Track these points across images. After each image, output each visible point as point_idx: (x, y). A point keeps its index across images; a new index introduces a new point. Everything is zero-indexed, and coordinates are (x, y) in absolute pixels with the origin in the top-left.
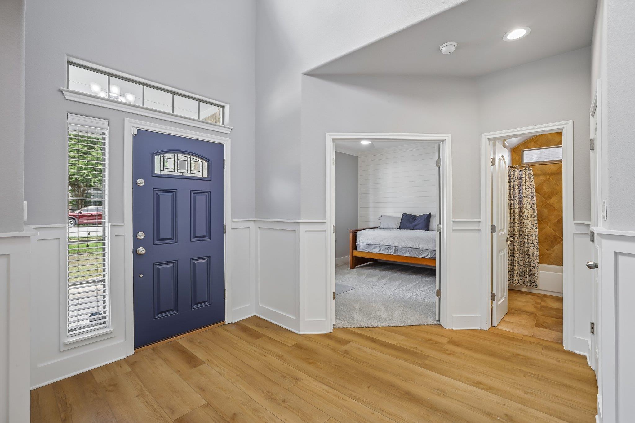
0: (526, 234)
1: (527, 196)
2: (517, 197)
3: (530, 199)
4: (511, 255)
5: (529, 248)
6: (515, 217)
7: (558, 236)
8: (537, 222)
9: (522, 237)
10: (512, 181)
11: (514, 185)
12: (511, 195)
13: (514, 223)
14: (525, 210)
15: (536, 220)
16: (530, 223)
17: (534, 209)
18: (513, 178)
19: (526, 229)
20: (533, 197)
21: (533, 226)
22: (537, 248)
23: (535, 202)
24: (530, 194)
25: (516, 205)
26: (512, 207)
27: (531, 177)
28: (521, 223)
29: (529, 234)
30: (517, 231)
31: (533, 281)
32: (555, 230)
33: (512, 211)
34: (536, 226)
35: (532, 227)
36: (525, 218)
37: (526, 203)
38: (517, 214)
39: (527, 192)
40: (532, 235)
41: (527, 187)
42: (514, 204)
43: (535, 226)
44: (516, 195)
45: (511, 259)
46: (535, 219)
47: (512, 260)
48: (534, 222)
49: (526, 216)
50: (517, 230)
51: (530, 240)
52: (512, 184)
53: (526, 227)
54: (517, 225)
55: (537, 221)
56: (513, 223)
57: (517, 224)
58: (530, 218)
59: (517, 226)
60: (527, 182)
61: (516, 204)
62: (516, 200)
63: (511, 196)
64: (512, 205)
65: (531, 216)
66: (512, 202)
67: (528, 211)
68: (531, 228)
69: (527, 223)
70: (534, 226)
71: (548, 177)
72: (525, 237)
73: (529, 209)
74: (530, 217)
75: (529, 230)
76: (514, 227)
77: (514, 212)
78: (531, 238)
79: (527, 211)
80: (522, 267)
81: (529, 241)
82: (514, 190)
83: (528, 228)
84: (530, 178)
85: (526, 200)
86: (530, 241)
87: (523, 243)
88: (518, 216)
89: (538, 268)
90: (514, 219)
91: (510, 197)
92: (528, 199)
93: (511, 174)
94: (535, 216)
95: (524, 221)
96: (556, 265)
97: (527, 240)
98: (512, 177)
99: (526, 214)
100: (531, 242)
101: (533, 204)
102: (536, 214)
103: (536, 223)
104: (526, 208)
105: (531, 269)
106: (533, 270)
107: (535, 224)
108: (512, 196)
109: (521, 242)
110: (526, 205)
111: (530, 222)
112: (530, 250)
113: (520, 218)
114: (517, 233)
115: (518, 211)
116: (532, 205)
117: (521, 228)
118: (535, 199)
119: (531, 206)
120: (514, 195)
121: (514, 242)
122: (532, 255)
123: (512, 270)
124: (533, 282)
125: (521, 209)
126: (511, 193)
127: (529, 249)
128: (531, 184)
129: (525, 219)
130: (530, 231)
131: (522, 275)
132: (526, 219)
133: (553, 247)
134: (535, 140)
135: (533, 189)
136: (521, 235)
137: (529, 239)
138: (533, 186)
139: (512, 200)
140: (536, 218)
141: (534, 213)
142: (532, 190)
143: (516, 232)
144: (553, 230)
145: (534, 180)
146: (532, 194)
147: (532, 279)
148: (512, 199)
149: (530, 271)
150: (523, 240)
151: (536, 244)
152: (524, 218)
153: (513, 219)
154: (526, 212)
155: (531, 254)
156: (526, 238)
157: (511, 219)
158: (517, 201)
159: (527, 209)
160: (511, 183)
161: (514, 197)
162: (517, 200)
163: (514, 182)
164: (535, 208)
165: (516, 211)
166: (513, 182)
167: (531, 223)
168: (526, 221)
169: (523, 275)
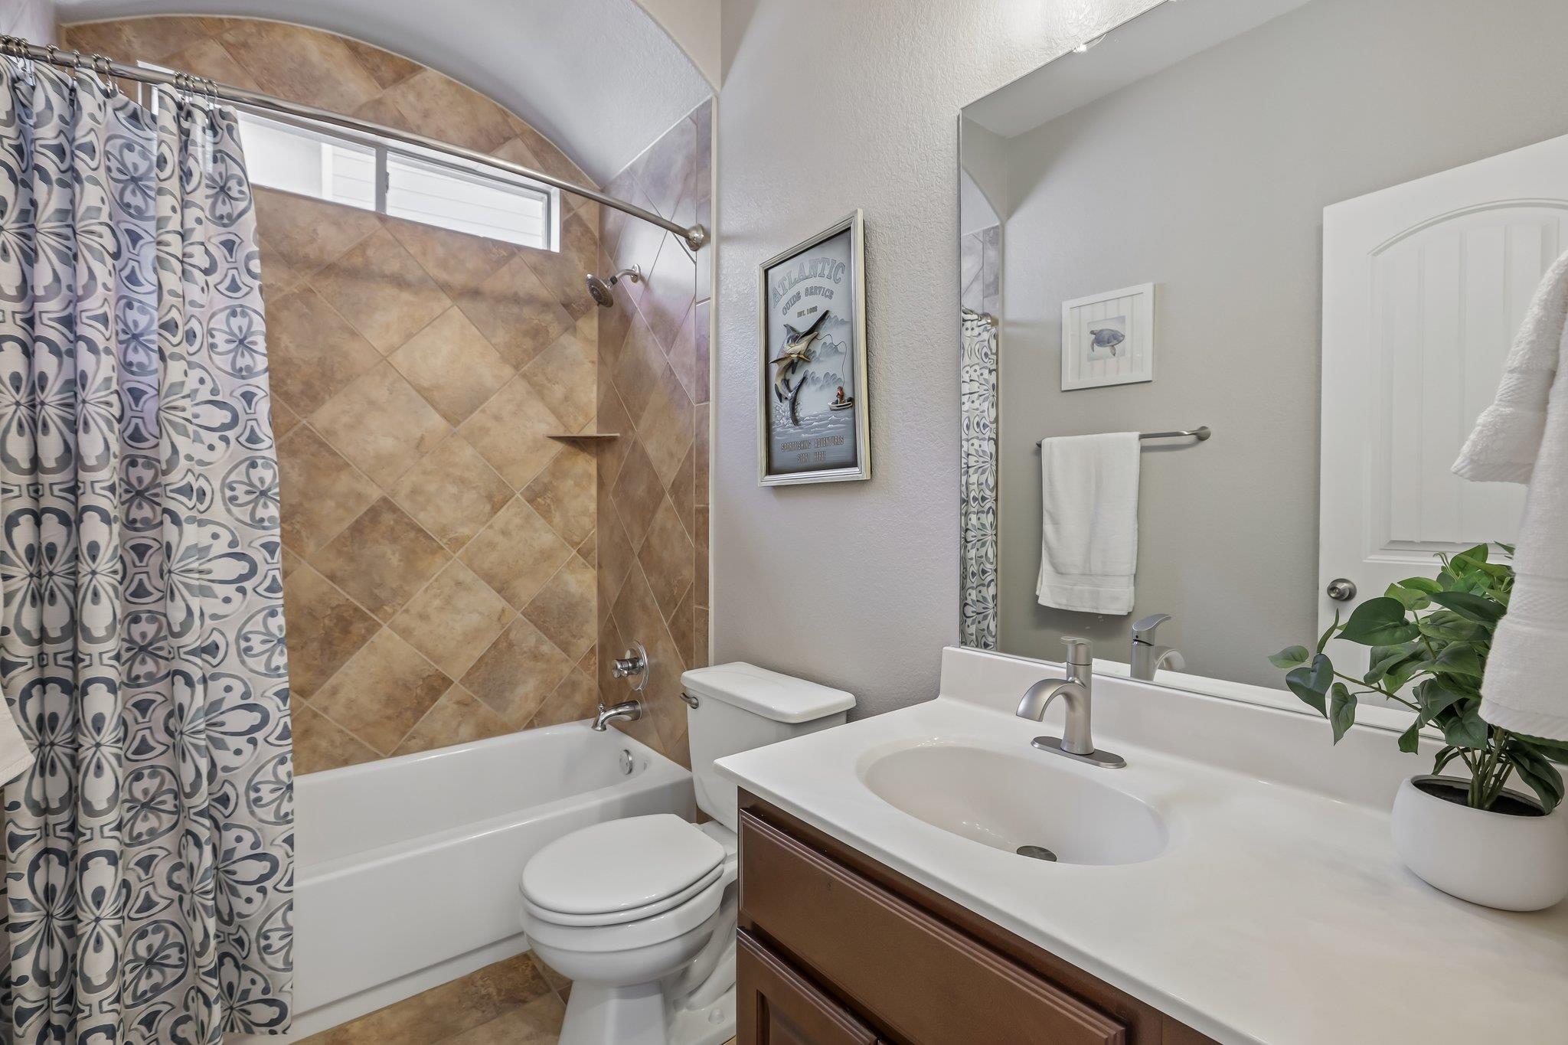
0: (191, 640)
1: (194, 324)
2: (104, 319)
3: (223, 362)
4: (47, 851)
5: (219, 744)
6: (84, 501)
7: (356, 609)
8: (275, 535)
9: (150, 666)
10: (54, 173)
11: (67, 214)
12: (35, 299)
13: (75, 556)
14: (183, 445)
15: (271, 519)
16: (221, 546)
17: (253, 439)
18: (60, 151)
19: (195, 603)
20: (242, 343)
21: (243, 567)
22: (285, 735)
23: (261, 383)
24: (219, 322)
25: (93, 392)
26: (52, 412)
27: (233, 184)
28: (141, 550)
29: (216, 637)
30: (111, 630)
31: (256, 993)
32: (339, 574)
33: (51, 448)
34: (271, 568)
35: (243, 578)
36: (182, 506)
37: (192, 383)
38: (106, 476)
39: (194, 292)
40: (243, 644)
41: (200, 259)
42: (76, 384)
43: (262, 568)
44: (93, 305)
45: (50, 892)
46: (261, 513)
47: (60, 897)
48: (253, 542)
49: (187, 491)
50: (99, 616)
51: (225, 682)
52: (50, 199)
53: (193, 580)
54: (103, 574)
55: (278, 531)
56: (62, 556)
57: (105, 562)
58: (218, 511)
59: (105, 582)
60: (198, 213)
61: (95, 382)
62: (93, 348)
63: (39, 306)
64: (52, 395)
65: (228, 493)
66: (46, 361)
67: (208, 456)
68: (230, 590)
69: (202, 551)
70: (253, 571)
71: (304, 280)
72: (186, 667)
73: (213, 438)
74: (218, 497)
75: (212, 606)
76: (75, 589)
77: (71, 457)
78: (232, 664)
79: (200, 452)
80: (162, 913)
81: (216, 688)
82: (71, 258)
83: (204, 592)
84: (224, 190)
85: (189, 364)
86: (228, 689)
87: (159, 714)
88: (112, 489)
89: (290, 883)
90: (71, 522)
91: (30, 322)
92: (202, 358)
93: (39, 104)
94: (263, 493)
95: (170, 532)
96: (346, 762)
97: (199, 688)
98: (48, 133)
99: (190, 478)
100: (234, 699)
101: (248, 397)
102: (267, 475)
103: (270, 548)
104: (191, 428)
105: (240, 906)
106: (254, 908)
107: (259, 555)
108: (51, 308)
109: (143, 707)
110: (186, 403)
111: (226, 537)
112: (223, 758)
113: (135, 514)
114: (112, 645)
115: (115, 447)
116: (239, 405)
117: (140, 592)
118: (262, 363)
119: (225, 417)
120: (75, 300)
121: (76, 723)
122: (243, 801)
123: (55, 992)
124: (251, 998)
125: (137, 436)
126: (43, 276)
127: (218, 754)
128: (229, 246)
129: (183, 513)
130: (222, 609)
131: (157, 977)
132: (191, 520)
133: (335, 669)
134: (229, 37)
135: (248, 280)
136: (140, 649)
137: (214, 677)
138: (249, 258)
139: (54, 349)
140: (273, 511)
141: (253, 465)
142: (234, 287)
143: (99, 632)
144: (332, 577)
145: (251, 215)
146: (235, 322)
147: (247, 976)
148: (54, 336)
149: (229, 923)
150: (160, 687)
151: (272, 704)
152: (172, 505)
153: (64, 519)
154: (189, 458)
155: (238, 790)
156: (196, 674)
157: (38, 523)
158: (108, 362)
159: (197, 439)
160: (40, 189)
161: (69, 322)
162: (108, 351)
163: (71, 178)
164: (265, 430)
165: (91, 446)
166: (62, 183)
167: (233, 543)
168: (193, 535)
169: (172, 974)
